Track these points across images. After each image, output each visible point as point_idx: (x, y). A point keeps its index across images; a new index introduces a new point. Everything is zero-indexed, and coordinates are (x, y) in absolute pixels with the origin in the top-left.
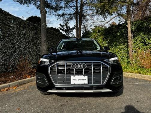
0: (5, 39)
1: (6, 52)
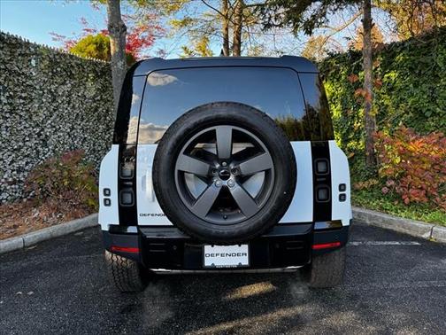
0: (17, 114)
1: (20, 147)
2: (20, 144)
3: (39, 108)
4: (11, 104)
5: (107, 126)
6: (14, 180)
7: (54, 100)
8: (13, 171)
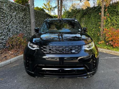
1: (2, 32)
3: (7, 20)
5: (26, 26)
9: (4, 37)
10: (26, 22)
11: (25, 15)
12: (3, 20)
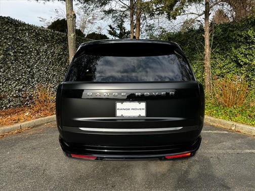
0: (18, 61)
1: (20, 79)
2: (20, 77)
3: (31, 58)
4: (15, 56)
5: (66, 68)
6: (17, 96)
7: (38, 54)
8: (16, 91)
9: (23, 87)
10: (66, 60)
11: (65, 50)
12: (24, 60)
